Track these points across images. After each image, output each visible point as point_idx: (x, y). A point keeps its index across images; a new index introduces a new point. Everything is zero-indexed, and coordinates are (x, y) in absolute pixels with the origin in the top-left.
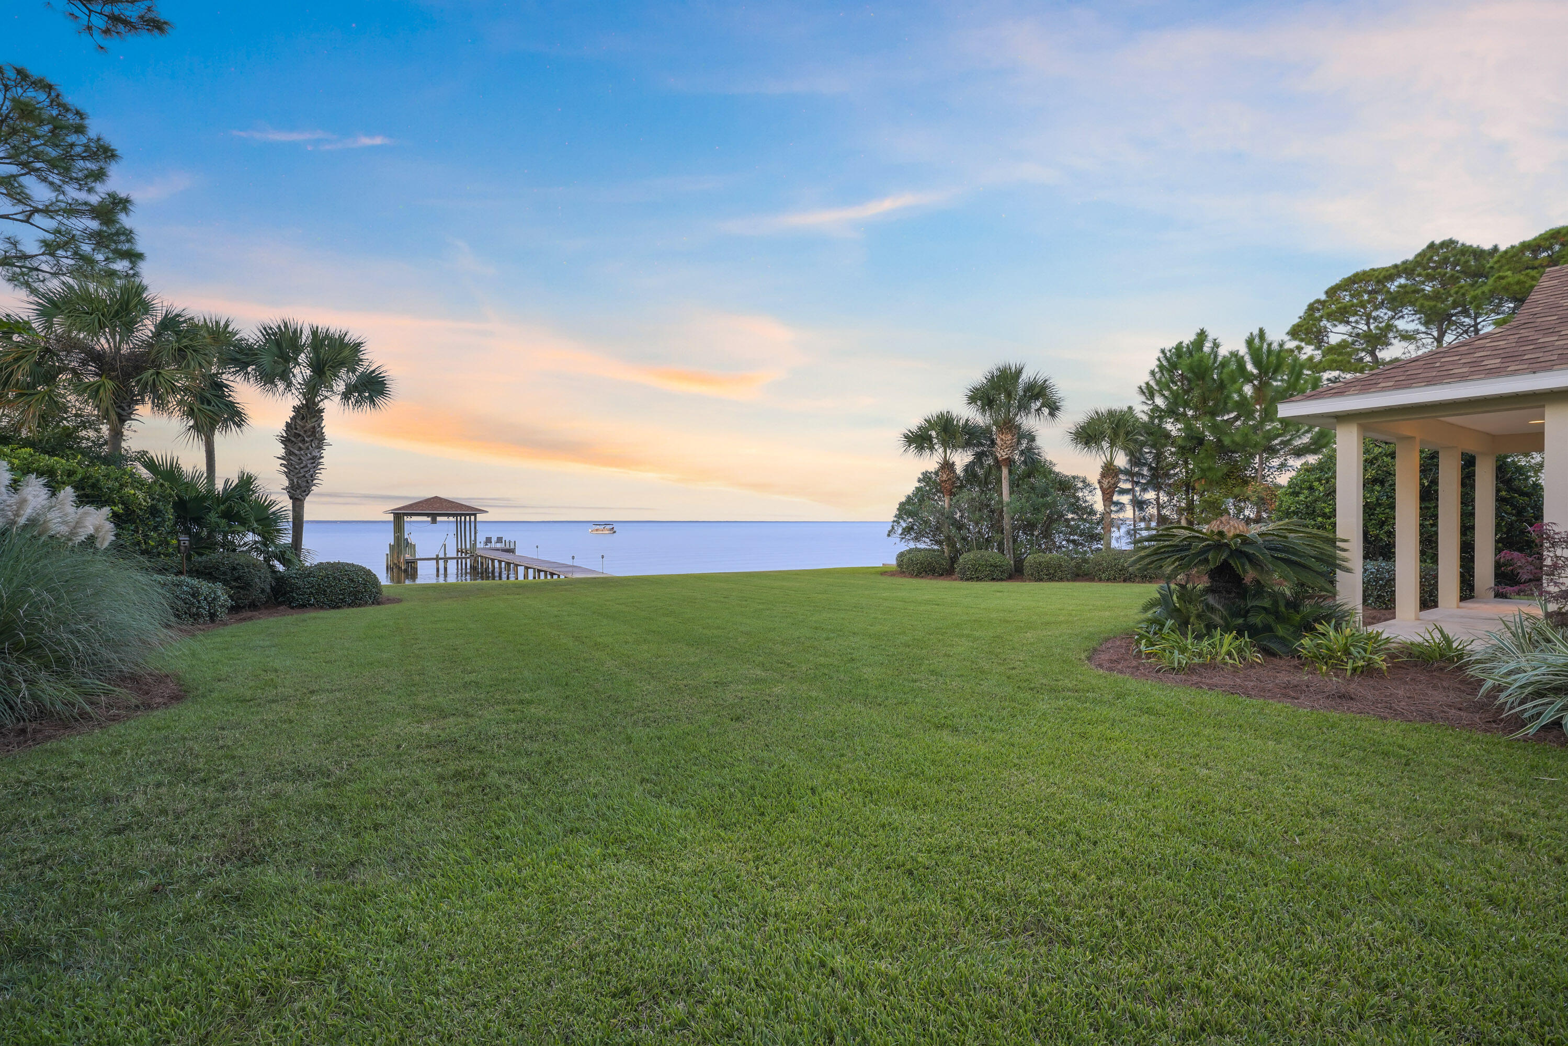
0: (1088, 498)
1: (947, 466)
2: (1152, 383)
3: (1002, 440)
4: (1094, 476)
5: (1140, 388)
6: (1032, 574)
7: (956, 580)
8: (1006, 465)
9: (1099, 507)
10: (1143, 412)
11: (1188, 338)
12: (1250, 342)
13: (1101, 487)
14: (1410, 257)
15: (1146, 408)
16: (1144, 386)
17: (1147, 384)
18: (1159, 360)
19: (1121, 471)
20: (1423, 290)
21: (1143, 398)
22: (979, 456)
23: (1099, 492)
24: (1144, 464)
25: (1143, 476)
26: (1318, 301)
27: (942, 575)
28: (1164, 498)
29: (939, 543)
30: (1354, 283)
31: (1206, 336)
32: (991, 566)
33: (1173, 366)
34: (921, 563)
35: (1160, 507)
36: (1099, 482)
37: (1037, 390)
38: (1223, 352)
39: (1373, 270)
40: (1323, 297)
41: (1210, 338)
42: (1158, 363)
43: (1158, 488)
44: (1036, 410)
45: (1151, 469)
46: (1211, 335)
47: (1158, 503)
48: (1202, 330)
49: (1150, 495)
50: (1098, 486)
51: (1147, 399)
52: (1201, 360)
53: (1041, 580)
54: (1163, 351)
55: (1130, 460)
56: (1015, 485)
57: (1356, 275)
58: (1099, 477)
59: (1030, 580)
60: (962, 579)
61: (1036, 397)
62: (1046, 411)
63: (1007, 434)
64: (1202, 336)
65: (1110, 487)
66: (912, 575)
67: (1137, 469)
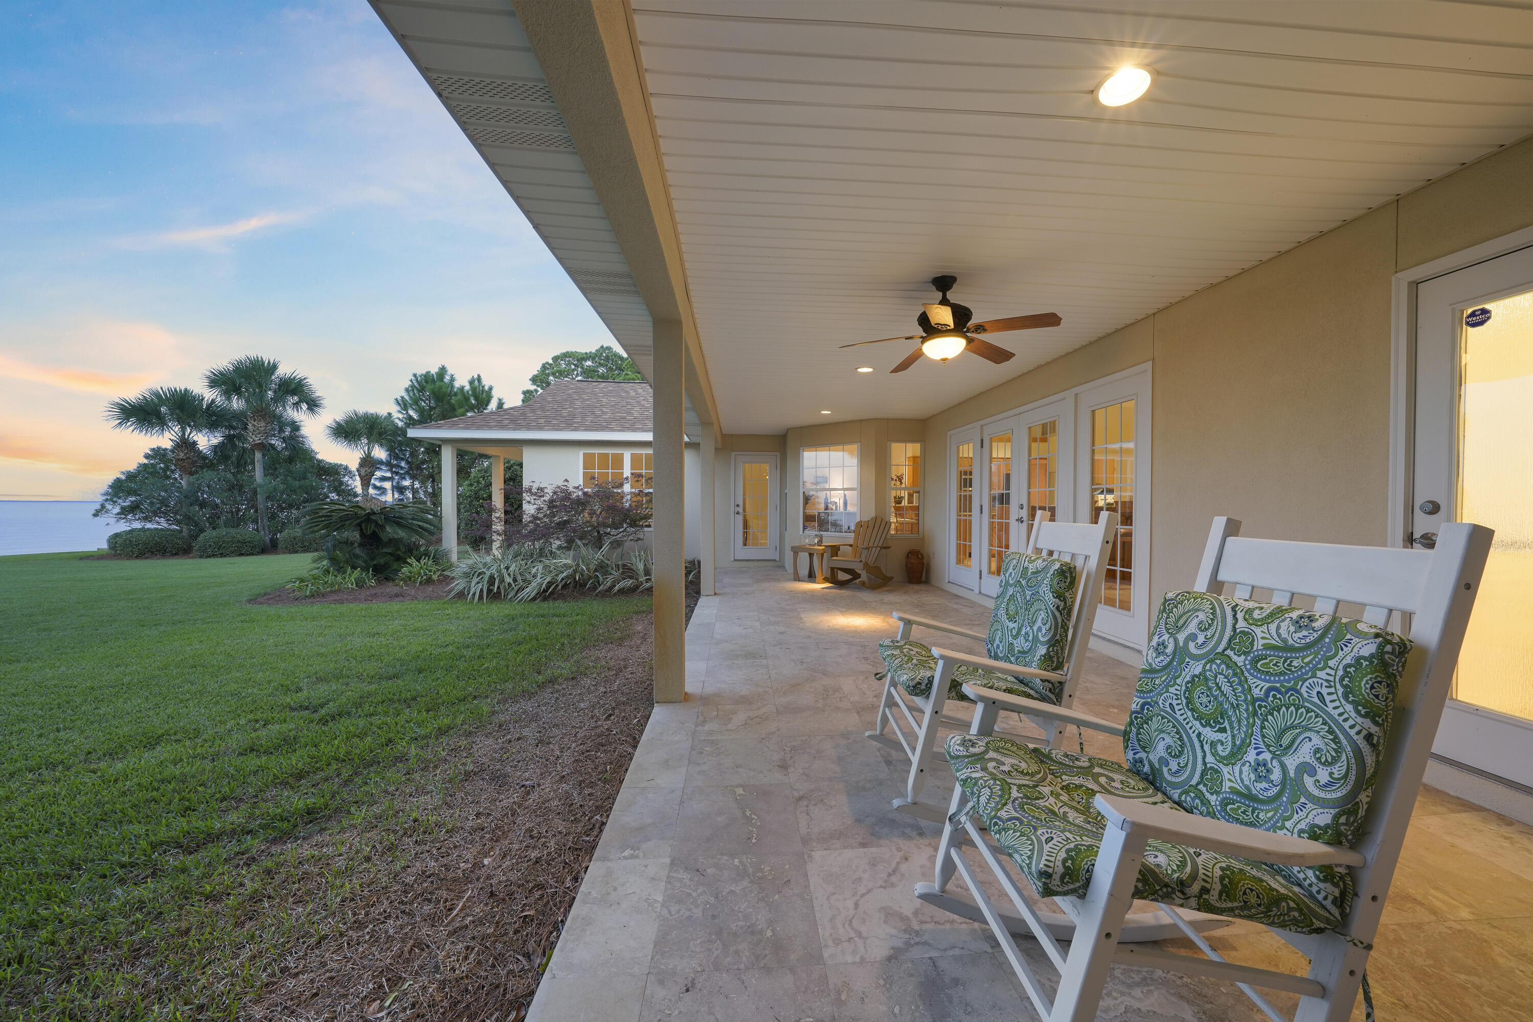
0: (350, 482)
1: (185, 445)
2: (407, 398)
3: (254, 426)
4: (354, 465)
5: (396, 400)
6: (286, 548)
7: (193, 558)
8: (260, 450)
9: (359, 490)
10: (399, 419)
11: (434, 370)
12: (471, 382)
13: (360, 475)
14: (594, 351)
15: (401, 416)
16: (399, 398)
17: (402, 397)
18: (411, 381)
19: (381, 462)
20: (598, 371)
21: (399, 408)
22: (229, 438)
23: (358, 478)
24: (402, 459)
25: (402, 468)
26: (547, 363)
27: (177, 554)
28: (417, 485)
29: (178, 523)
30: (566, 357)
31: (446, 371)
32: (239, 542)
33: (422, 389)
34: (144, 543)
35: (415, 492)
36: (358, 470)
37: (293, 386)
38: (457, 384)
39: (576, 352)
40: (551, 362)
41: (449, 373)
42: (410, 383)
43: (413, 478)
44: (294, 404)
45: (408, 462)
46: (450, 371)
47: (413, 488)
48: (443, 367)
49: (407, 483)
50: (357, 474)
51: (402, 409)
52: (440, 388)
53: (296, 552)
54: (415, 375)
55: (390, 455)
56: (271, 469)
57: (567, 352)
58: (357, 466)
59: (284, 553)
60: (201, 557)
61: (293, 392)
62: (304, 406)
63: (260, 420)
64: (443, 370)
65: (367, 475)
66: (129, 557)
67: (395, 462)
